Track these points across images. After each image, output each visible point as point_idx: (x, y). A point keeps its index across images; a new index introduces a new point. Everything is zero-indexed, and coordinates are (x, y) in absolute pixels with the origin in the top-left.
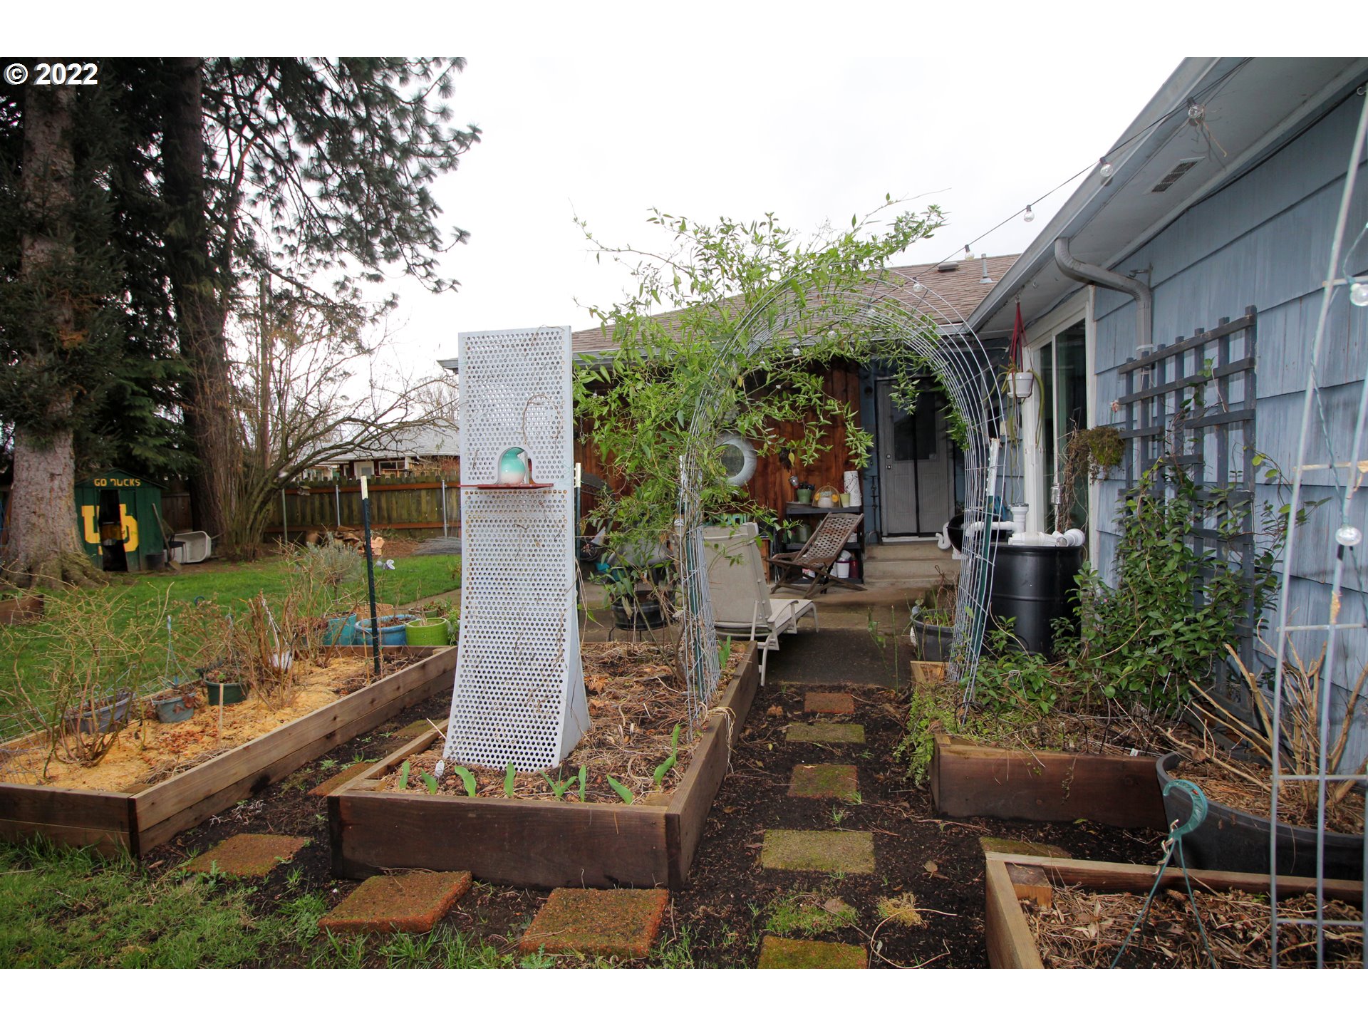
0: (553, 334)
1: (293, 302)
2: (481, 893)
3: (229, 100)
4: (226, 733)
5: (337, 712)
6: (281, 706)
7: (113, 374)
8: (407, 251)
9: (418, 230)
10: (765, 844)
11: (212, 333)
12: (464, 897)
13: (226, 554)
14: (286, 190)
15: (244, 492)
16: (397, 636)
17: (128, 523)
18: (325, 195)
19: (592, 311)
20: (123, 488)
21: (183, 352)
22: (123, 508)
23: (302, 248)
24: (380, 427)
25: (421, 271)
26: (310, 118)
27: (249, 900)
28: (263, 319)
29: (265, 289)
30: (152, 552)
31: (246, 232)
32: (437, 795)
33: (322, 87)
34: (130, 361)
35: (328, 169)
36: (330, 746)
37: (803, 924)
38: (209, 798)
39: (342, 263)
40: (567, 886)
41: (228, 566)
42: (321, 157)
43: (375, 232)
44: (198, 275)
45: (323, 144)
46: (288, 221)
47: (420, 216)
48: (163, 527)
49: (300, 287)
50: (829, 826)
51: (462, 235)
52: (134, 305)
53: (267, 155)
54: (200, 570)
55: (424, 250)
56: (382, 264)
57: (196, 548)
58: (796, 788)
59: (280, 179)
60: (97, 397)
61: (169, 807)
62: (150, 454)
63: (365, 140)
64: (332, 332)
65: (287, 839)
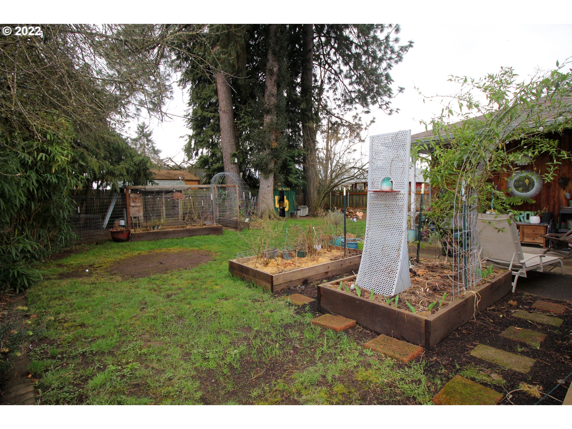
0: (404, 133)
1: (339, 125)
2: (358, 328)
3: (322, 57)
4: (298, 265)
5: (329, 265)
6: (314, 260)
7: (285, 155)
8: (379, 100)
9: (384, 91)
10: (476, 348)
11: (312, 139)
12: (352, 327)
13: (313, 214)
14: (338, 84)
15: (319, 193)
16: (355, 246)
17: (286, 201)
18: (351, 84)
19: (421, 122)
20: (286, 191)
21: (304, 147)
22: (285, 197)
23: (342, 105)
24: (364, 170)
25: (384, 107)
26: (348, 55)
27: (295, 310)
28: (328, 133)
29: (329, 121)
30: (292, 211)
31: (324, 102)
32: (349, 294)
33: (352, 43)
34: (289, 150)
35: (353, 73)
36: (327, 276)
37: (476, 377)
38: (291, 281)
39: (356, 108)
40: (387, 335)
41: (312, 218)
42: (351, 69)
43: (368, 94)
44: (309, 120)
45: (351, 64)
46: (339, 96)
47: (386, 84)
48: (295, 203)
49: (341, 119)
50: (514, 352)
51: (401, 90)
52: (291, 132)
53: (332, 73)
54: (305, 218)
55: (386, 98)
56: (371, 106)
57: (304, 211)
58: (505, 334)
59: (336, 81)
60: (280, 162)
61: (281, 281)
62: (293, 180)
63: (366, 59)
64: (351, 135)
65: (309, 298)
